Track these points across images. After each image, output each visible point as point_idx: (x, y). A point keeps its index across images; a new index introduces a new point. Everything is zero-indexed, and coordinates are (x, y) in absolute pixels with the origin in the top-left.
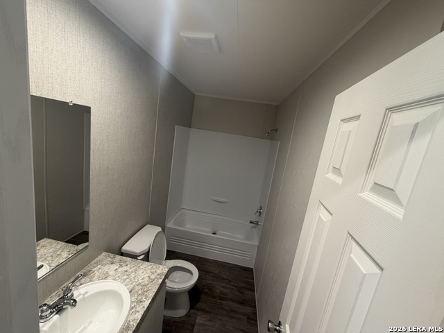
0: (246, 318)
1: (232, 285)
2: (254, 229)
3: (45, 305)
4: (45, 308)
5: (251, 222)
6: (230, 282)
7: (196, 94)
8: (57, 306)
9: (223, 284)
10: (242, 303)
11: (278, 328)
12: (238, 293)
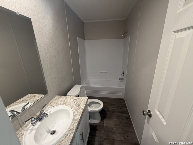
0: (126, 118)
1: (117, 106)
2: (121, 82)
3: (33, 118)
4: (33, 119)
5: (120, 79)
6: (115, 105)
7: (84, 22)
8: (39, 118)
9: (112, 106)
10: (122, 112)
11: (149, 113)
12: (120, 109)
